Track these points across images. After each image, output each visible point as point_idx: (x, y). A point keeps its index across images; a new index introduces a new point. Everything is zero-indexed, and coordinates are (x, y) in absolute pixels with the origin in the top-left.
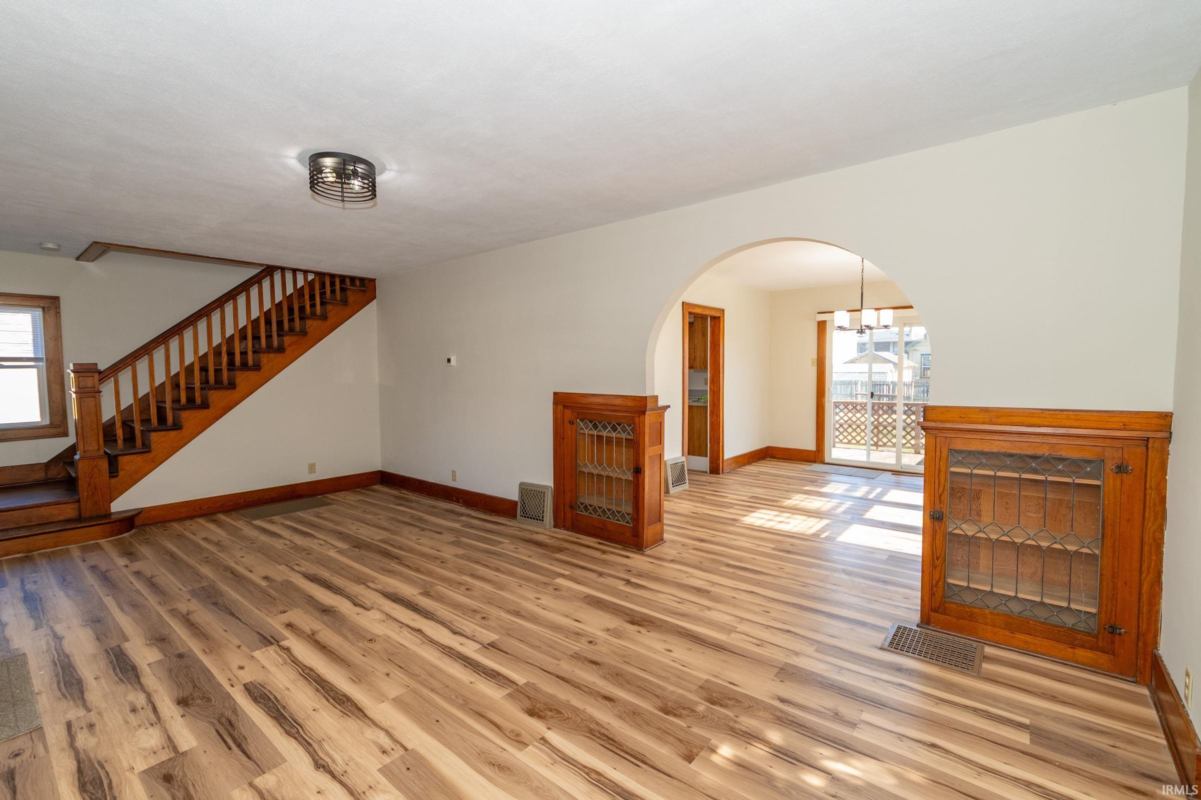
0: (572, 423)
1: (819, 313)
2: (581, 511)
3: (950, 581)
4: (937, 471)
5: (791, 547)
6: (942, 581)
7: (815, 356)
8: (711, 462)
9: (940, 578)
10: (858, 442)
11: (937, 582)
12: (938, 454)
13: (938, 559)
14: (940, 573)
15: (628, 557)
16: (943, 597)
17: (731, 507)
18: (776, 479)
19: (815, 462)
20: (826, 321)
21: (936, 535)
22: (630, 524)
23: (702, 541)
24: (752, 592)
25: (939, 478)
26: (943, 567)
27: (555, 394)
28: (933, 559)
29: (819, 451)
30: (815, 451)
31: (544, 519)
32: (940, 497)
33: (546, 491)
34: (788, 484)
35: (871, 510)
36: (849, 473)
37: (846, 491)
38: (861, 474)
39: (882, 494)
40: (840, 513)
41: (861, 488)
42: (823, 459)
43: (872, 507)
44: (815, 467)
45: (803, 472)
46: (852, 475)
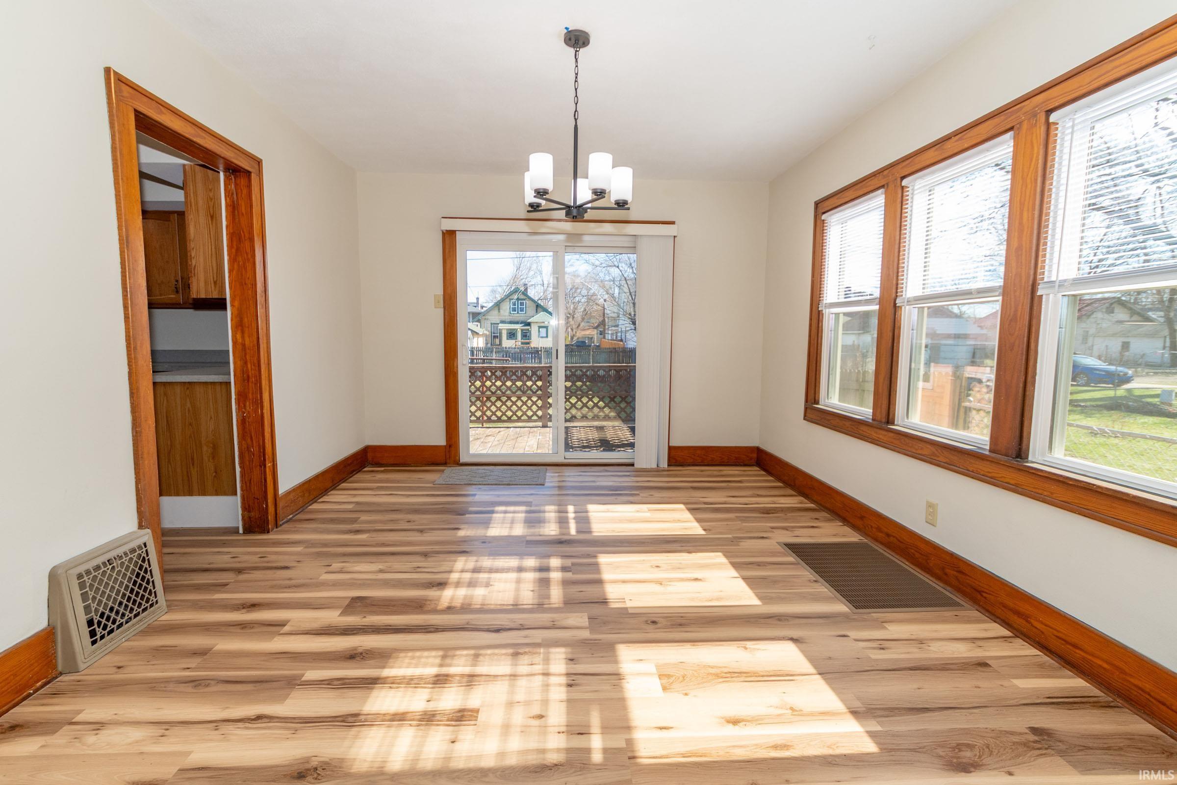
1: (443, 218)
7: (440, 292)
8: (246, 507)
10: (509, 418)
19: (445, 464)
20: (455, 232)
29: (450, 446)
30: (445, 446)
35: (606, 576)
36: (504, 479)
37: (529, 527)
38: (521, 477)
39: (583, 521)
40: (561, 605)
41: (544, 512)
42: (457, 458)
43: (597, 565)
44: (450, 474)
45: (438, 489)
46: (511, 483)
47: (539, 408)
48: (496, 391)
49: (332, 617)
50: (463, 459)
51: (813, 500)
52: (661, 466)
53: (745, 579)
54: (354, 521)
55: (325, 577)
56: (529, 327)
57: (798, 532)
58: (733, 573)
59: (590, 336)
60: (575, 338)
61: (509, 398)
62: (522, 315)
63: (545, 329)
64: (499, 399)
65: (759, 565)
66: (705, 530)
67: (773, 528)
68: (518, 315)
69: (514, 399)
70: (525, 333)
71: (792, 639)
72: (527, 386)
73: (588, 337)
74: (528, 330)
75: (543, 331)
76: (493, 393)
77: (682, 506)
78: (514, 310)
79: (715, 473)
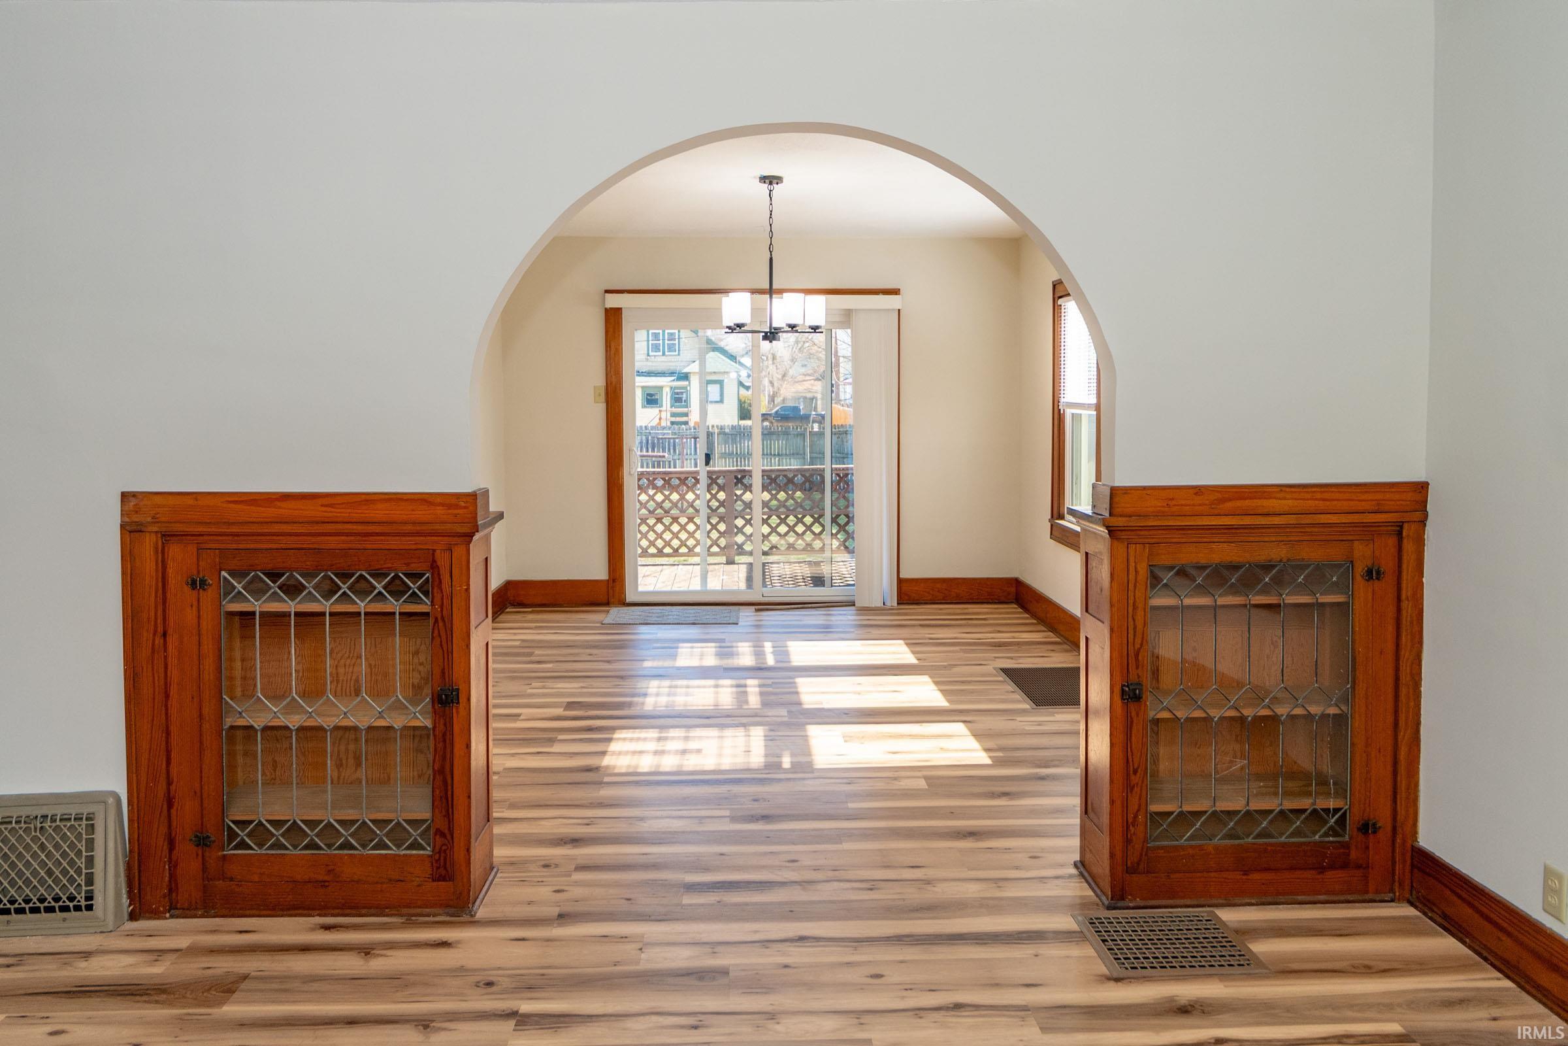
0: (198, 584)
1: (607, 291)
2: (243, 845)
3: (1155, 808)
4: (1130, 609)
5: (756, 805)
6: (1143, 811)
7: (601, 382)
9: (1140, 805)
10: (676, 551)
11: (1136, 817)
12: (1132, 577)
13: (1135, 772)
14: (1140, 799)
15: (444, 944)
16: (1145, 841)
17: (552, 741)
18: (577, 654)
19: (607, 604)
20: (620, 309)
21: (1131, 728)
22: (424, 849)
23: (575, 841)
24: (802, 939)
25: (1134, 620)
26: (1144, 788)
27: (125, 496)
28: (1128, 775)
29: (614, 581)
30: (608, 581)
31: (98, 901)
32: (1137, 655)
33: (98, 810)
34: (608, 662)
35: (800, 689)
36: (687, 619)
37: (721, 659)
38: (708, 617)
39: (782, 653)
40: (759, 707)
41: (737, 647)
42: (623, 596)
43: (795, 683)
44: (616, 614)
45: (605, 628)
46: (696, 622)
47: (722, 534)
48: (655, 510)
49: (559, 711)
50: (630, 597)
51: (1060, 634)
52: (888, 604)
53: (941, 691)
54: (531, 654)
55: (530, 691)
56: (686, 383)
57: (1021, 661)
58: (933, 687)
59: (809, 395)
60: (778, 400)
61: (675, 520)
62: (673, 359)
63: (718, 386)
64: (659, 520)
65: (963, 682)
66: (918, 659)
67: (996, 658)
68: (664, 358)
69: (683, 520)
70: (677, 394)
71: (964, 722)
72: (687, 501)
73: (805, 398)
74: (685, 388)
75: (714, 390)
76: (667, 512)
77: (901, 642)
78: (656, 348)
79: (959, 611)
